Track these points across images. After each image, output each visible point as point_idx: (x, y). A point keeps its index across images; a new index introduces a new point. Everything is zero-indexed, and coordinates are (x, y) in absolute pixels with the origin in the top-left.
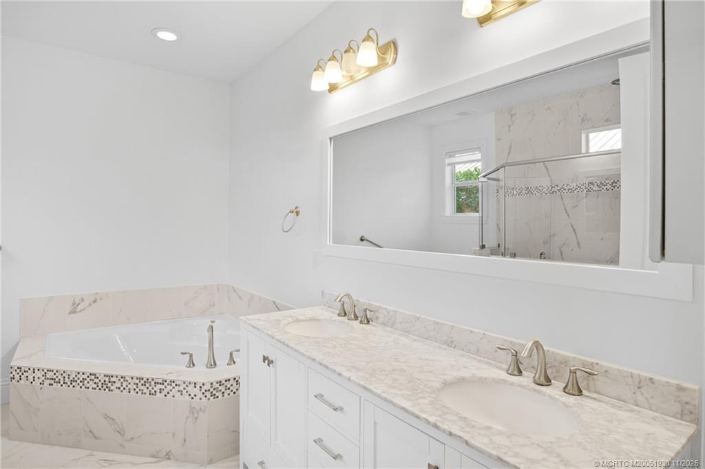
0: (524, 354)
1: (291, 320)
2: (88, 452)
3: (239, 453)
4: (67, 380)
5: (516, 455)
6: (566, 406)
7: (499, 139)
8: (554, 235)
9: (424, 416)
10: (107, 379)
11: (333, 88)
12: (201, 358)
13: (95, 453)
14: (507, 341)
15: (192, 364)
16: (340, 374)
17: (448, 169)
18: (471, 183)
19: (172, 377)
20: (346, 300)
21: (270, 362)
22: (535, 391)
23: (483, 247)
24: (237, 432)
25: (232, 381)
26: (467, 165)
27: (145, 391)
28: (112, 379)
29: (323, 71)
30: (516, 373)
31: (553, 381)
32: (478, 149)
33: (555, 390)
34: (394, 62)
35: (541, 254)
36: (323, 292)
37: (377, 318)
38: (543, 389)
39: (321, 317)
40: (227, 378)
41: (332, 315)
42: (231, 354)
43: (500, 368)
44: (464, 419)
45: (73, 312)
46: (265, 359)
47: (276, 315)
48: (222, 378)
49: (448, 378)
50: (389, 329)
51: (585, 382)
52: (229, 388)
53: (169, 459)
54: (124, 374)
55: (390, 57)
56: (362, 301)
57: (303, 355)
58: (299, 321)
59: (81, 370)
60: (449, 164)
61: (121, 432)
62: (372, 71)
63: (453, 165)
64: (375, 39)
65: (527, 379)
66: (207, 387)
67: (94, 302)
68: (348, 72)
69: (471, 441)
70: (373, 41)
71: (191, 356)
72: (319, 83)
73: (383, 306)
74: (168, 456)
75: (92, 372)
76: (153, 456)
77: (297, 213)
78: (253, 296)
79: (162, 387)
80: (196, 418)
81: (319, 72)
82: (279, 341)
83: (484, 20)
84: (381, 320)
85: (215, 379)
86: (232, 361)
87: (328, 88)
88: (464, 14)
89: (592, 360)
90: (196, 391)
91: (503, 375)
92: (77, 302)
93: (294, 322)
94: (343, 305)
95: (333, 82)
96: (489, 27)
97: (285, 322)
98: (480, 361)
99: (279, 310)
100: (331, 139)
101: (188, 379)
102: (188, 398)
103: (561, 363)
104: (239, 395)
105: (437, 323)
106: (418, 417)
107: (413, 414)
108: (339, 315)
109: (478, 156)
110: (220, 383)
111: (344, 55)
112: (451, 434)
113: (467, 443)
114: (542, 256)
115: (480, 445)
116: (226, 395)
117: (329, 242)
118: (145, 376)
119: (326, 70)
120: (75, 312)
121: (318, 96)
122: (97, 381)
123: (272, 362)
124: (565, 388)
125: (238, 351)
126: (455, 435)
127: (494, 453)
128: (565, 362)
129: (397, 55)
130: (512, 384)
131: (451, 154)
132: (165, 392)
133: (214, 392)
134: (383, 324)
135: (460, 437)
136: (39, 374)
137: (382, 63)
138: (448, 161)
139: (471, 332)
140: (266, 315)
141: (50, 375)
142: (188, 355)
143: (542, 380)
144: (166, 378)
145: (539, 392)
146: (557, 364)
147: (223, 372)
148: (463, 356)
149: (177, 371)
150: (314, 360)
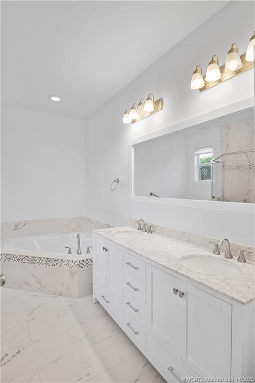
0: (219, 244)
1: (115, 231)
2: (25, 292)
3: (92, 294)
4: (15, 259)
5: (208, 282)
6: (237, 266)
7: (222, 141)
8: (251, 190)
9: (171, 268)
10: (33, 259)
11: (133, 122)
12: (74, 250)
13: (28, 292)
14: (213, 239)
15: (70, 252)
16: (137, 253)
17: (196, 157)
18: (207, 164)
19: (62, 258)
20: (141, 222)
21: (106, 250)
22: (225, 260)
23: (213, 197)
24: (91, 284)
25: (89, 260)
26: (208, 154)
27: (50, 264)
28: (35, 259)
29: (129, 113)
30: (217, 253)
31: (234, 257)
32: (211, 146)
33: (234, 261)
34: (162, 109)
35: (245, 200)
36: (130, 219)
37: (156, 231)
38: (228, 259)
39: (130, 231)
40: (86, 258)
41: (134, 229)
42: (88, 248)
43: (211, 252)
44: (189, 270)
45: (15, 229)
46: (104, 248)
47: (108, 229)
48: (85, 258)
49: (185, 255)
50: (161, 235)
51: (248, 256)
52: (87, 264)
53: (61, 295)
54: (40, 256)
55: (160, 107)
56: (149, 222)
57: (121, 245)
58: (119, 232)
59: (22, 254)
60: (196, 155)
61: (40, 283)
62: (152, 113)
63: (198, 155)
64: (152, 98)
65: (222, 256)
66: (78, 263)
67: (25, 225)
68: (140, 114)
69: (191, 277)
70: (151, 99)
71: (70, 249)
72: (127, 119)
73: (159, 225)
74: (60, 294)
75: (26, 255)
76: (54, 294)
77: (118, 182)
78: (97, 222)
79: (58, 262)
80: (73, 277)
81: (127, 114)
82: (110, 240)
83: (202, 90)
84: (157, 231)
85: (81, 259)
86: (88, 252)
87: (131, 121)
88: (192, 88)
89: (250, 247)
90: (73, 264)
91: (212, 254)
92: (17, 224)
93: (117, 232)
94: (140, 225)
95: (133, 119)
96: (205, 93)
97: (113, 232)
98: (202, 249)
99: (109, 227)
100: (133, 146)
101: (69, 259)
102: (69, 268)
103: (237, 248)
104: (92, 267)
105: (183, 232)
106: (169, 269)
107: (167, 267)
108: (138, 229)
109: (211, 150)
110: (83, 261)
111: (138, 106)
112: (182, 275)
113: (189, 278)
114: (245, 201)
115: (193, 278)
116: (86, 266)
117: (133, 195)
118: (50, 257)
119: (130, 113)
120: (16, 230)
121: (127, 125)
122: (29, 259)
123: (107, 250)
124: (238, 259)
125: (91, 247)
126: (184, 275)
127: (199, 281)
128: (239, 248)
129: (163, 105)
130: (215, 258)
131: (197, 149)
132: (59, 265)
133: (81, 265)
134: (158, 233)
135: (186, 276)
136: (3, 256)
137: (156, 110)
138: (195, 153)
139: (198, 235)
140: (104, 229)
141: (8, 256)
142: (68, 249)
143: (228, 256)
144: (59, 258)
145: (227, 261)
146: (236, 249)
147: (84, 256)
148: (194, 246)
149: (64, 255)
150: (125, 247)
